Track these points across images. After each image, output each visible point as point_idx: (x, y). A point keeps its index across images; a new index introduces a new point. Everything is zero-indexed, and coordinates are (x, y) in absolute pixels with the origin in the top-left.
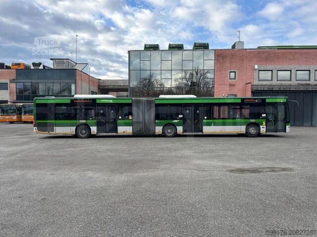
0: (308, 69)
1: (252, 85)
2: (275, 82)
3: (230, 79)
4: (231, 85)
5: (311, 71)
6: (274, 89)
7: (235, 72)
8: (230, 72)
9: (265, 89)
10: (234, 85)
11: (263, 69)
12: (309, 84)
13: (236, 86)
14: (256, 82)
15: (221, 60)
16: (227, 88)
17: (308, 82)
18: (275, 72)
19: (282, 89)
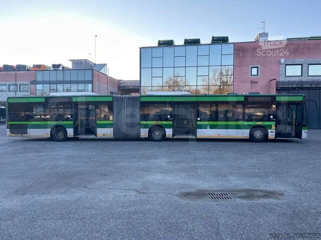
1: (277, 82)
2: (304, 79)
3: (251, 75)
4: (253, 82)
6: (304, 86)
7: (257, 67)
8: (252, 67)
9: (293, 86)
10: (257, 83)
11: (290, 63)
13: (259, 84)
14: (282, 79)
15: (241, 55)
16: (248, 85)
18: (305, 66)
19: (314, 86)
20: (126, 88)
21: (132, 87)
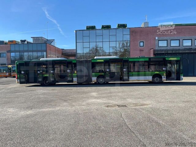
0: (190, 39)
1: (154, 50)
2: (168, 48)
3: (140, 46)
4: (141, 50)
5: (192, 40)
6: (169, 52)
7: (143, 42)
8: (140, 42)
9: (163, 52)
10: (143, 51)
11: (161, 40)
12: (191, 48)
13: (144, 51)
14: (157, 48)
15: (134, 35)
16: (138, 52)
17: (191, 47)
18: (169, 41)
19: (174, 52)
20: (67, 54)
21: (70, 54)
